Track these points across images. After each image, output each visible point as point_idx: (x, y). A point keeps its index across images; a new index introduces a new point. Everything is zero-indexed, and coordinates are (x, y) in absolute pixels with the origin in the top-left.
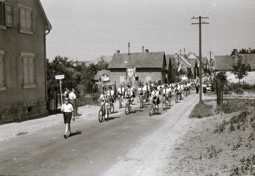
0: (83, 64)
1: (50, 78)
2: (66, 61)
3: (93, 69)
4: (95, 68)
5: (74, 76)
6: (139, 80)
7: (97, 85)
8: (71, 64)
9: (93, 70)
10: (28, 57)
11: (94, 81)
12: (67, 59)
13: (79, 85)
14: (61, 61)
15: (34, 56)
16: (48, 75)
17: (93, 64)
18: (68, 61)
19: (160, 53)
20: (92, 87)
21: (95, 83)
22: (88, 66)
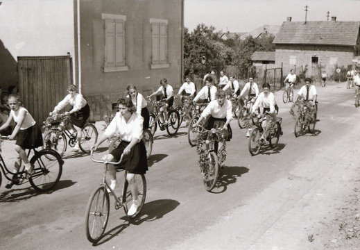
0: (237, 36)
1: (189, 56)
2: (212, 32)
3: (251, 44)
4: (253, 42)
5: (223, 54)
6: (319, 62)
7: (255, 67)
8: (219, 36)
9: (250, 46)
10: (159, 25)
11: (251, 62)
12: (214, 29)
13: (230, 66)
14: (205, 32)
15: (167, 23)
16: (186, 51)
17: (251, 37)
18: (214, 32)
19: (353, 23)
20: (247, 69)
21: (252, 64)
22: (244, 39)
